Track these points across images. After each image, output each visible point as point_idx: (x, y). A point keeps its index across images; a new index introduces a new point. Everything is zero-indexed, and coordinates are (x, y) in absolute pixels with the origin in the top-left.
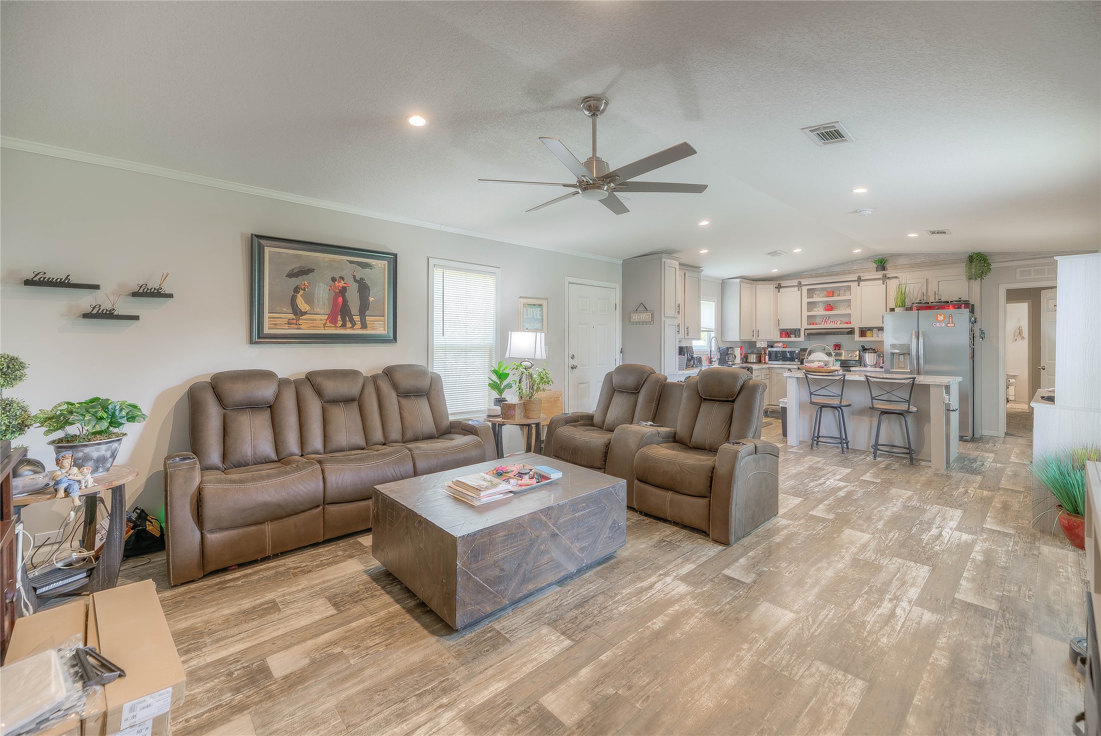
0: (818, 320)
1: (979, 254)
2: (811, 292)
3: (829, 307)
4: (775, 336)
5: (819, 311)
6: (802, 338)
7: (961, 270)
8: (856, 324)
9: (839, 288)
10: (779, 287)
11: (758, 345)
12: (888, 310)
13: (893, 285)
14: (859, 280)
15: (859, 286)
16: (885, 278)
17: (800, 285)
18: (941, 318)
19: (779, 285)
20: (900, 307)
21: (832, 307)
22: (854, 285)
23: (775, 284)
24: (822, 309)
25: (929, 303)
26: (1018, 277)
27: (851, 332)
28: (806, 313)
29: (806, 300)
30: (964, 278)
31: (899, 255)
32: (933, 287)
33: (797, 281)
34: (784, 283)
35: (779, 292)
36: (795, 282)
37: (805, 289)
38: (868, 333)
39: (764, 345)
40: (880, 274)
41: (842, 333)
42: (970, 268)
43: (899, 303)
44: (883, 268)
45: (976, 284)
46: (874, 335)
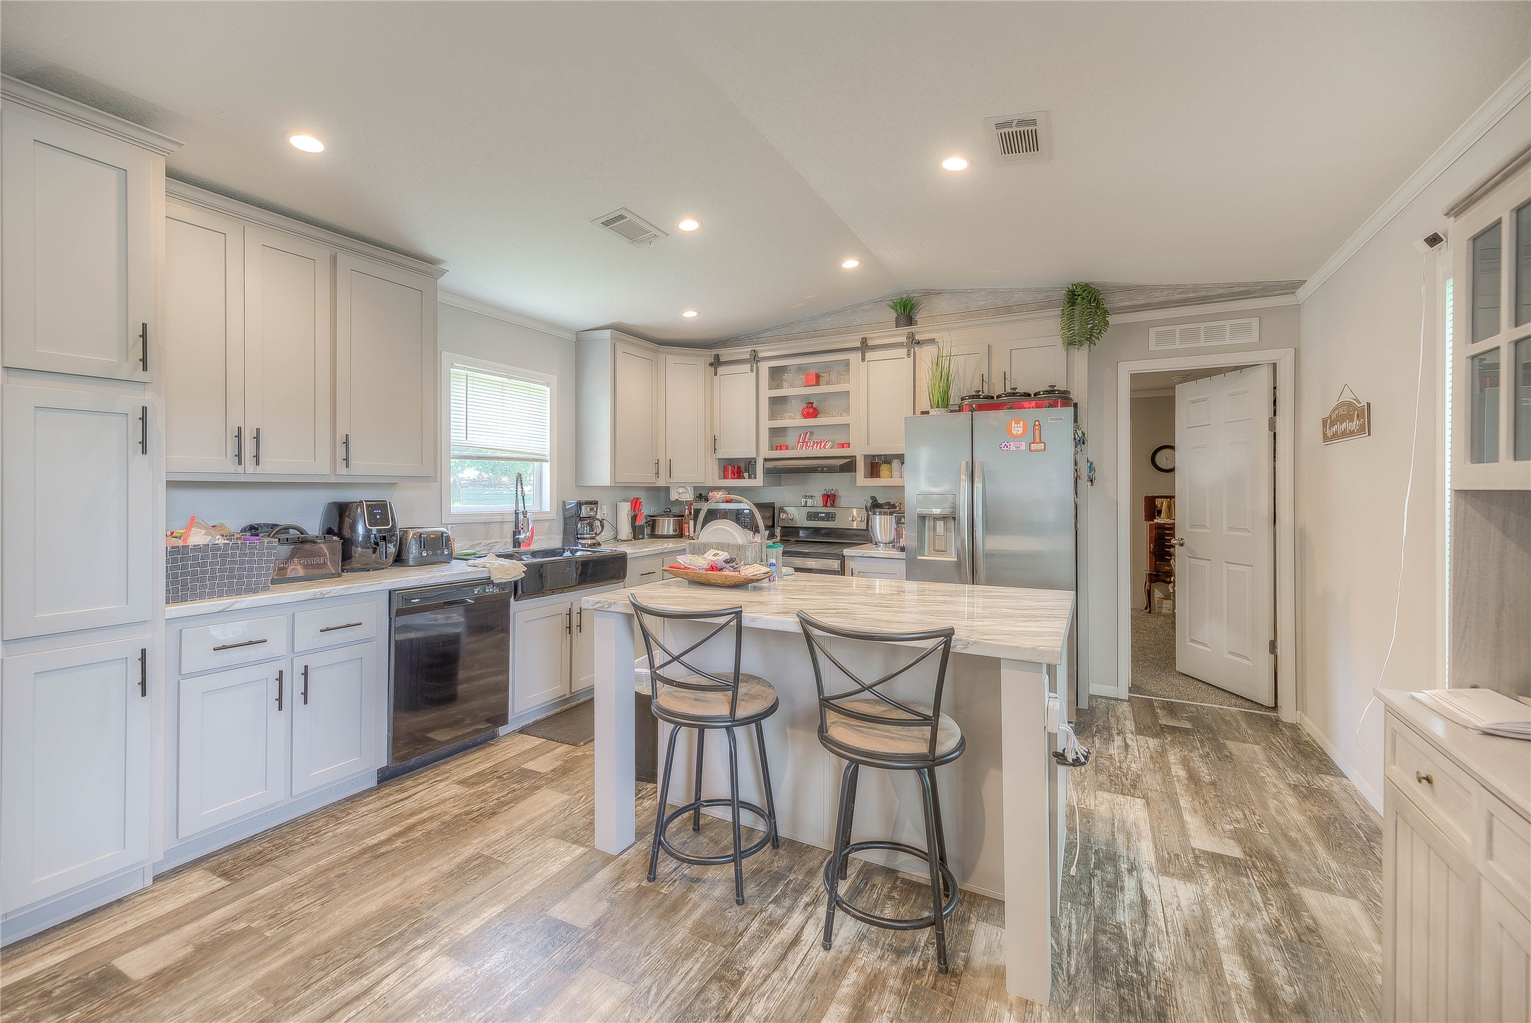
0: (791, 439)
1: (1086, 287)
2: (777, 374)
3: (811, 411)
4: (711, 476)
5: (793, 420)
6: (759, 481)
7: (1050, 326)
8: (859, 449)
9: (828, 367)
10: (717, 363)
11: (674, 496)
12: (918, 412)
13: (926, 354)
14: (865, 347)
15: (863, 359)
16: (913, 342)
17: (755, 358)
18: (1017, 429)
19: (717, 357)
20: (938, 407)
21: (815, 409)
22: (854, 357)
23: (709, 355)
24: (799, 414)
25: (993, 398)
26: (1153, 346)
27: (849, 466)
28: (766, 424)
29: (766, 393)
30: (1059, 341)
31: (939, 293)
32: (999, 365)
33: (748, 349)
34: (726, 354)
35: (716, 374)
36: (743, 352)
37: (764, 367)
38: (884, 469)
39: (688, 496)
40: (901, 336)
41: (830, 470)
42: (1071, 317)
43: (937, 397)
44: (910, 321)
45: (1081, 357)
46: (895, 473)
